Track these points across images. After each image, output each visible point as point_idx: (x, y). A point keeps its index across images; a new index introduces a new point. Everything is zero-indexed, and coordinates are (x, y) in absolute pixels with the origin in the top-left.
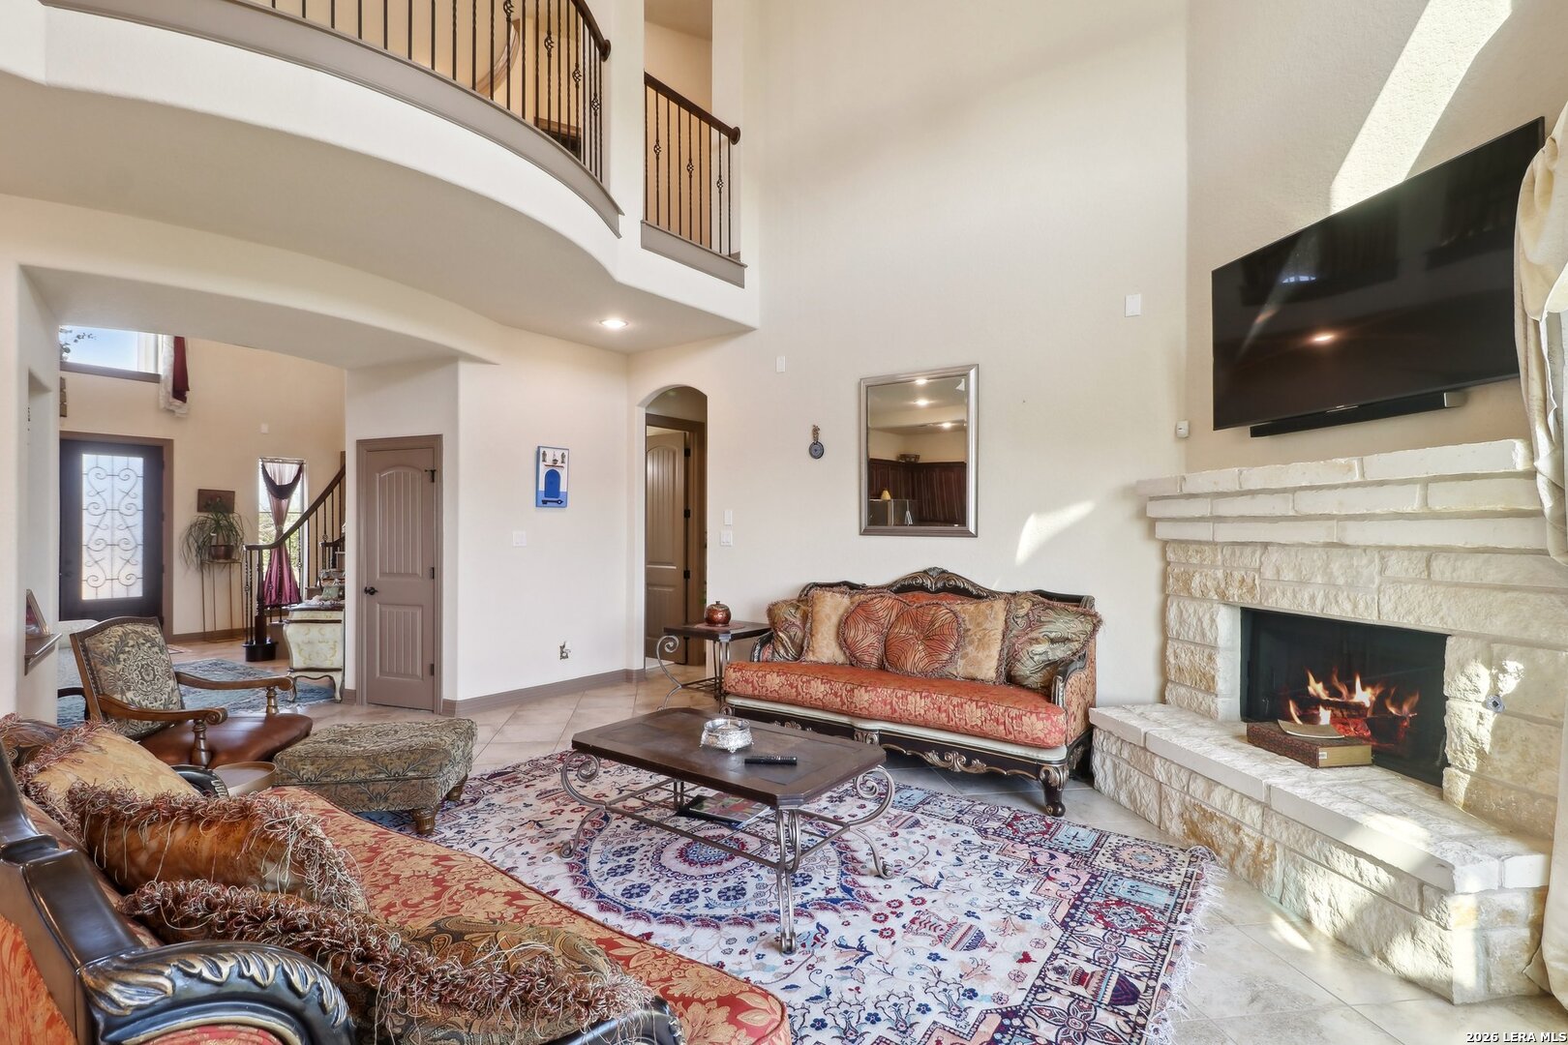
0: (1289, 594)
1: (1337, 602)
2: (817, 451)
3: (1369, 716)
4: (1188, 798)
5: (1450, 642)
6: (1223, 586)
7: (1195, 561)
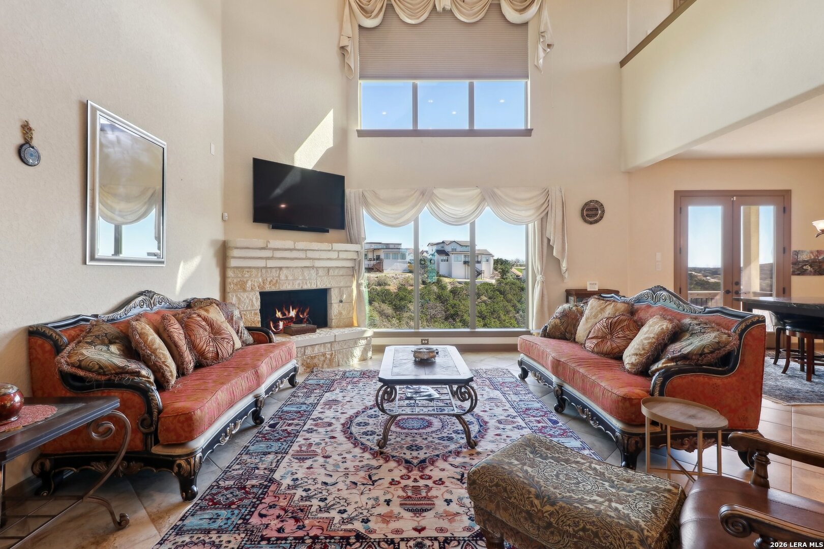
1: (306, 284)
2: (32, 156)
5: (332, 289)
6: (262, 283)
7: (246, 275)
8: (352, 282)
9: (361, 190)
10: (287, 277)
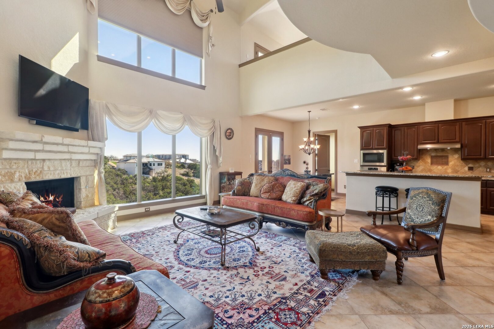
5: (81, 178)
6: (28, 174)
7: (15, 167)
8: (94, 172)
9: (104, 102)
10: (49, 168)
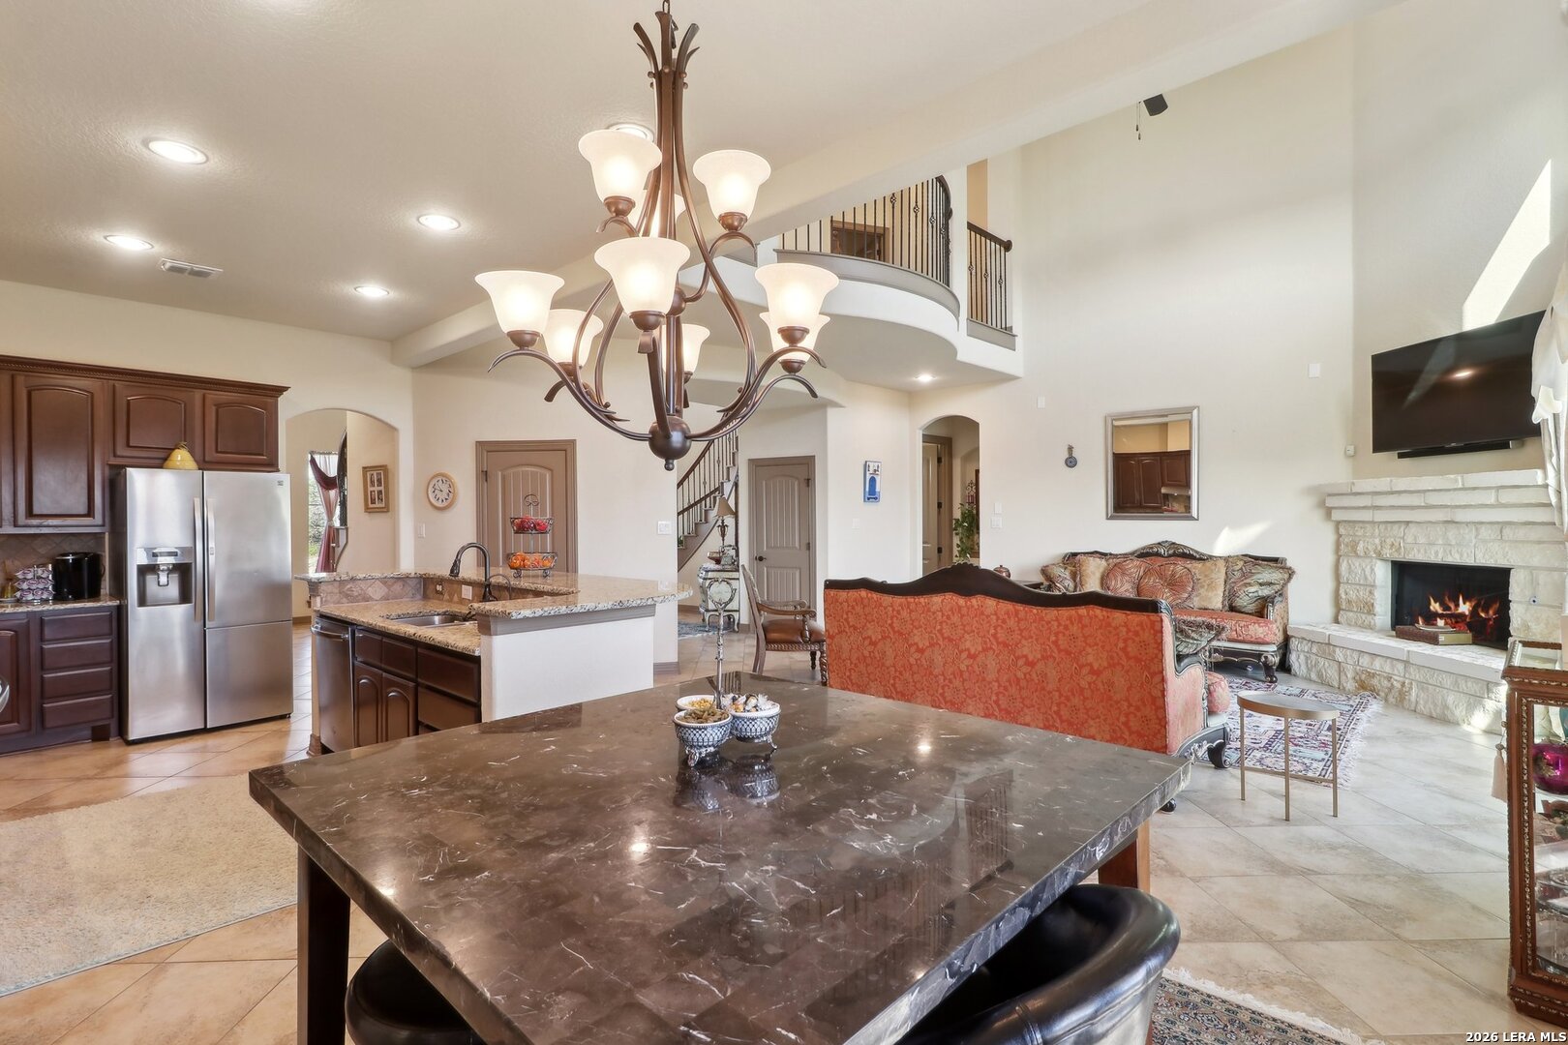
0: (1422, 551)
1: (1451, 555)
2: (1071, 462)
3: (1468, 620)
4: (1358, 668)
5: (1513, 572)
6: (1379, 548)
7: (1359, 534)
10: (1416, 539)
